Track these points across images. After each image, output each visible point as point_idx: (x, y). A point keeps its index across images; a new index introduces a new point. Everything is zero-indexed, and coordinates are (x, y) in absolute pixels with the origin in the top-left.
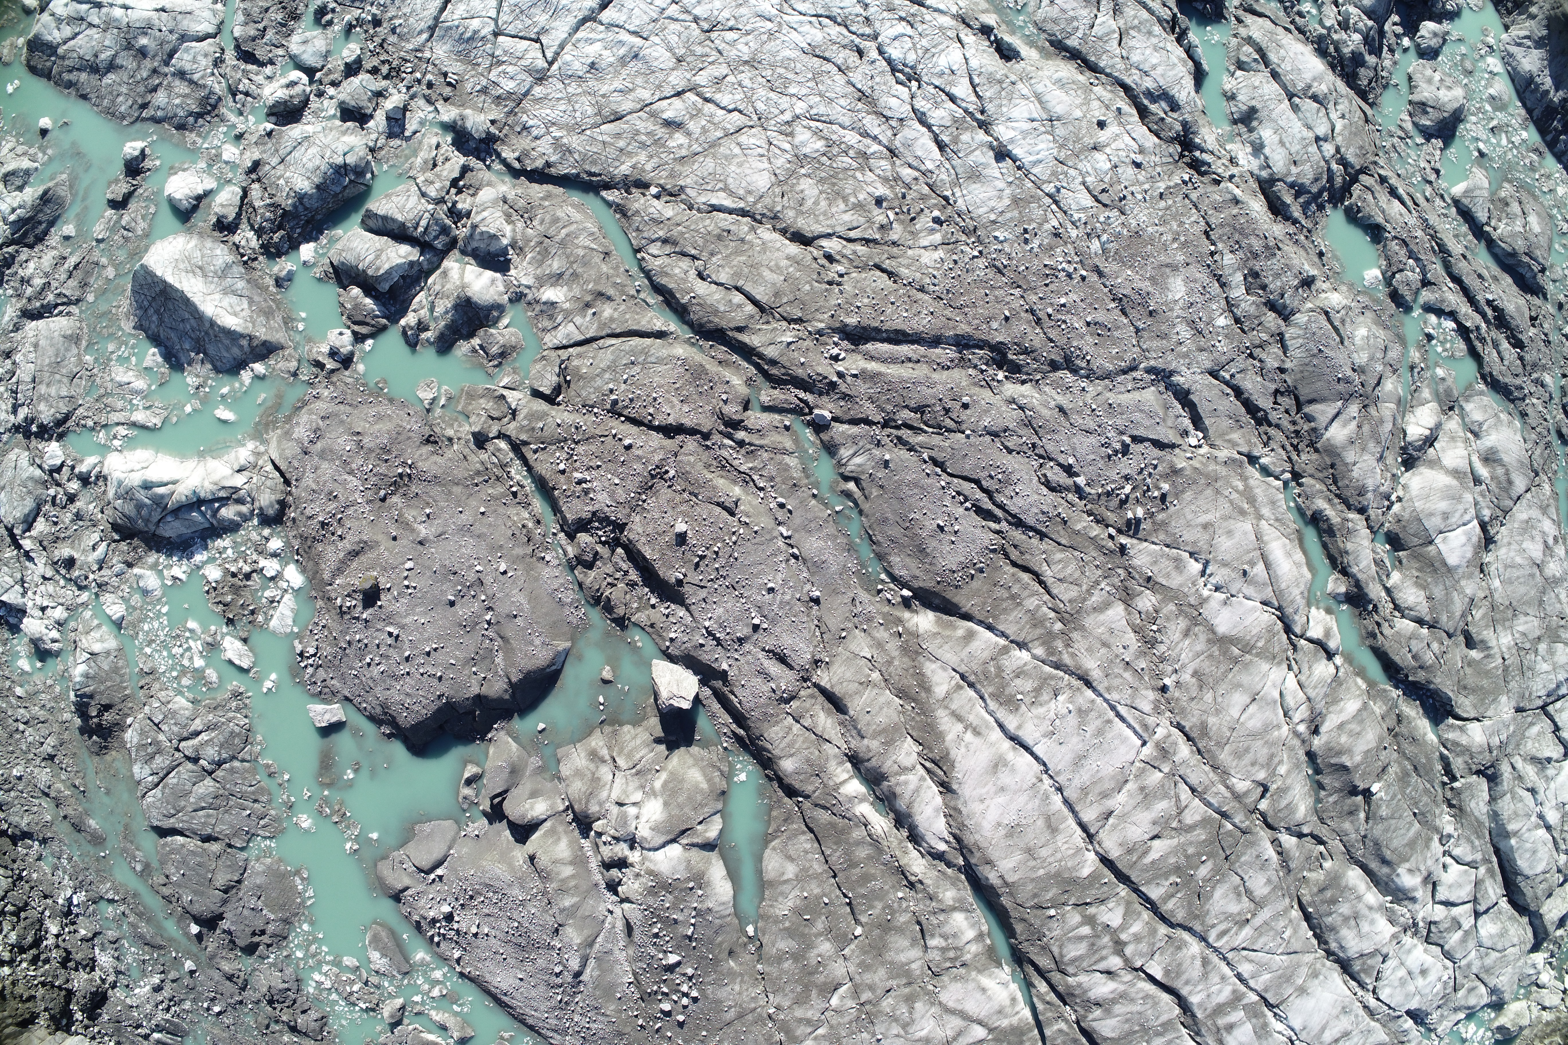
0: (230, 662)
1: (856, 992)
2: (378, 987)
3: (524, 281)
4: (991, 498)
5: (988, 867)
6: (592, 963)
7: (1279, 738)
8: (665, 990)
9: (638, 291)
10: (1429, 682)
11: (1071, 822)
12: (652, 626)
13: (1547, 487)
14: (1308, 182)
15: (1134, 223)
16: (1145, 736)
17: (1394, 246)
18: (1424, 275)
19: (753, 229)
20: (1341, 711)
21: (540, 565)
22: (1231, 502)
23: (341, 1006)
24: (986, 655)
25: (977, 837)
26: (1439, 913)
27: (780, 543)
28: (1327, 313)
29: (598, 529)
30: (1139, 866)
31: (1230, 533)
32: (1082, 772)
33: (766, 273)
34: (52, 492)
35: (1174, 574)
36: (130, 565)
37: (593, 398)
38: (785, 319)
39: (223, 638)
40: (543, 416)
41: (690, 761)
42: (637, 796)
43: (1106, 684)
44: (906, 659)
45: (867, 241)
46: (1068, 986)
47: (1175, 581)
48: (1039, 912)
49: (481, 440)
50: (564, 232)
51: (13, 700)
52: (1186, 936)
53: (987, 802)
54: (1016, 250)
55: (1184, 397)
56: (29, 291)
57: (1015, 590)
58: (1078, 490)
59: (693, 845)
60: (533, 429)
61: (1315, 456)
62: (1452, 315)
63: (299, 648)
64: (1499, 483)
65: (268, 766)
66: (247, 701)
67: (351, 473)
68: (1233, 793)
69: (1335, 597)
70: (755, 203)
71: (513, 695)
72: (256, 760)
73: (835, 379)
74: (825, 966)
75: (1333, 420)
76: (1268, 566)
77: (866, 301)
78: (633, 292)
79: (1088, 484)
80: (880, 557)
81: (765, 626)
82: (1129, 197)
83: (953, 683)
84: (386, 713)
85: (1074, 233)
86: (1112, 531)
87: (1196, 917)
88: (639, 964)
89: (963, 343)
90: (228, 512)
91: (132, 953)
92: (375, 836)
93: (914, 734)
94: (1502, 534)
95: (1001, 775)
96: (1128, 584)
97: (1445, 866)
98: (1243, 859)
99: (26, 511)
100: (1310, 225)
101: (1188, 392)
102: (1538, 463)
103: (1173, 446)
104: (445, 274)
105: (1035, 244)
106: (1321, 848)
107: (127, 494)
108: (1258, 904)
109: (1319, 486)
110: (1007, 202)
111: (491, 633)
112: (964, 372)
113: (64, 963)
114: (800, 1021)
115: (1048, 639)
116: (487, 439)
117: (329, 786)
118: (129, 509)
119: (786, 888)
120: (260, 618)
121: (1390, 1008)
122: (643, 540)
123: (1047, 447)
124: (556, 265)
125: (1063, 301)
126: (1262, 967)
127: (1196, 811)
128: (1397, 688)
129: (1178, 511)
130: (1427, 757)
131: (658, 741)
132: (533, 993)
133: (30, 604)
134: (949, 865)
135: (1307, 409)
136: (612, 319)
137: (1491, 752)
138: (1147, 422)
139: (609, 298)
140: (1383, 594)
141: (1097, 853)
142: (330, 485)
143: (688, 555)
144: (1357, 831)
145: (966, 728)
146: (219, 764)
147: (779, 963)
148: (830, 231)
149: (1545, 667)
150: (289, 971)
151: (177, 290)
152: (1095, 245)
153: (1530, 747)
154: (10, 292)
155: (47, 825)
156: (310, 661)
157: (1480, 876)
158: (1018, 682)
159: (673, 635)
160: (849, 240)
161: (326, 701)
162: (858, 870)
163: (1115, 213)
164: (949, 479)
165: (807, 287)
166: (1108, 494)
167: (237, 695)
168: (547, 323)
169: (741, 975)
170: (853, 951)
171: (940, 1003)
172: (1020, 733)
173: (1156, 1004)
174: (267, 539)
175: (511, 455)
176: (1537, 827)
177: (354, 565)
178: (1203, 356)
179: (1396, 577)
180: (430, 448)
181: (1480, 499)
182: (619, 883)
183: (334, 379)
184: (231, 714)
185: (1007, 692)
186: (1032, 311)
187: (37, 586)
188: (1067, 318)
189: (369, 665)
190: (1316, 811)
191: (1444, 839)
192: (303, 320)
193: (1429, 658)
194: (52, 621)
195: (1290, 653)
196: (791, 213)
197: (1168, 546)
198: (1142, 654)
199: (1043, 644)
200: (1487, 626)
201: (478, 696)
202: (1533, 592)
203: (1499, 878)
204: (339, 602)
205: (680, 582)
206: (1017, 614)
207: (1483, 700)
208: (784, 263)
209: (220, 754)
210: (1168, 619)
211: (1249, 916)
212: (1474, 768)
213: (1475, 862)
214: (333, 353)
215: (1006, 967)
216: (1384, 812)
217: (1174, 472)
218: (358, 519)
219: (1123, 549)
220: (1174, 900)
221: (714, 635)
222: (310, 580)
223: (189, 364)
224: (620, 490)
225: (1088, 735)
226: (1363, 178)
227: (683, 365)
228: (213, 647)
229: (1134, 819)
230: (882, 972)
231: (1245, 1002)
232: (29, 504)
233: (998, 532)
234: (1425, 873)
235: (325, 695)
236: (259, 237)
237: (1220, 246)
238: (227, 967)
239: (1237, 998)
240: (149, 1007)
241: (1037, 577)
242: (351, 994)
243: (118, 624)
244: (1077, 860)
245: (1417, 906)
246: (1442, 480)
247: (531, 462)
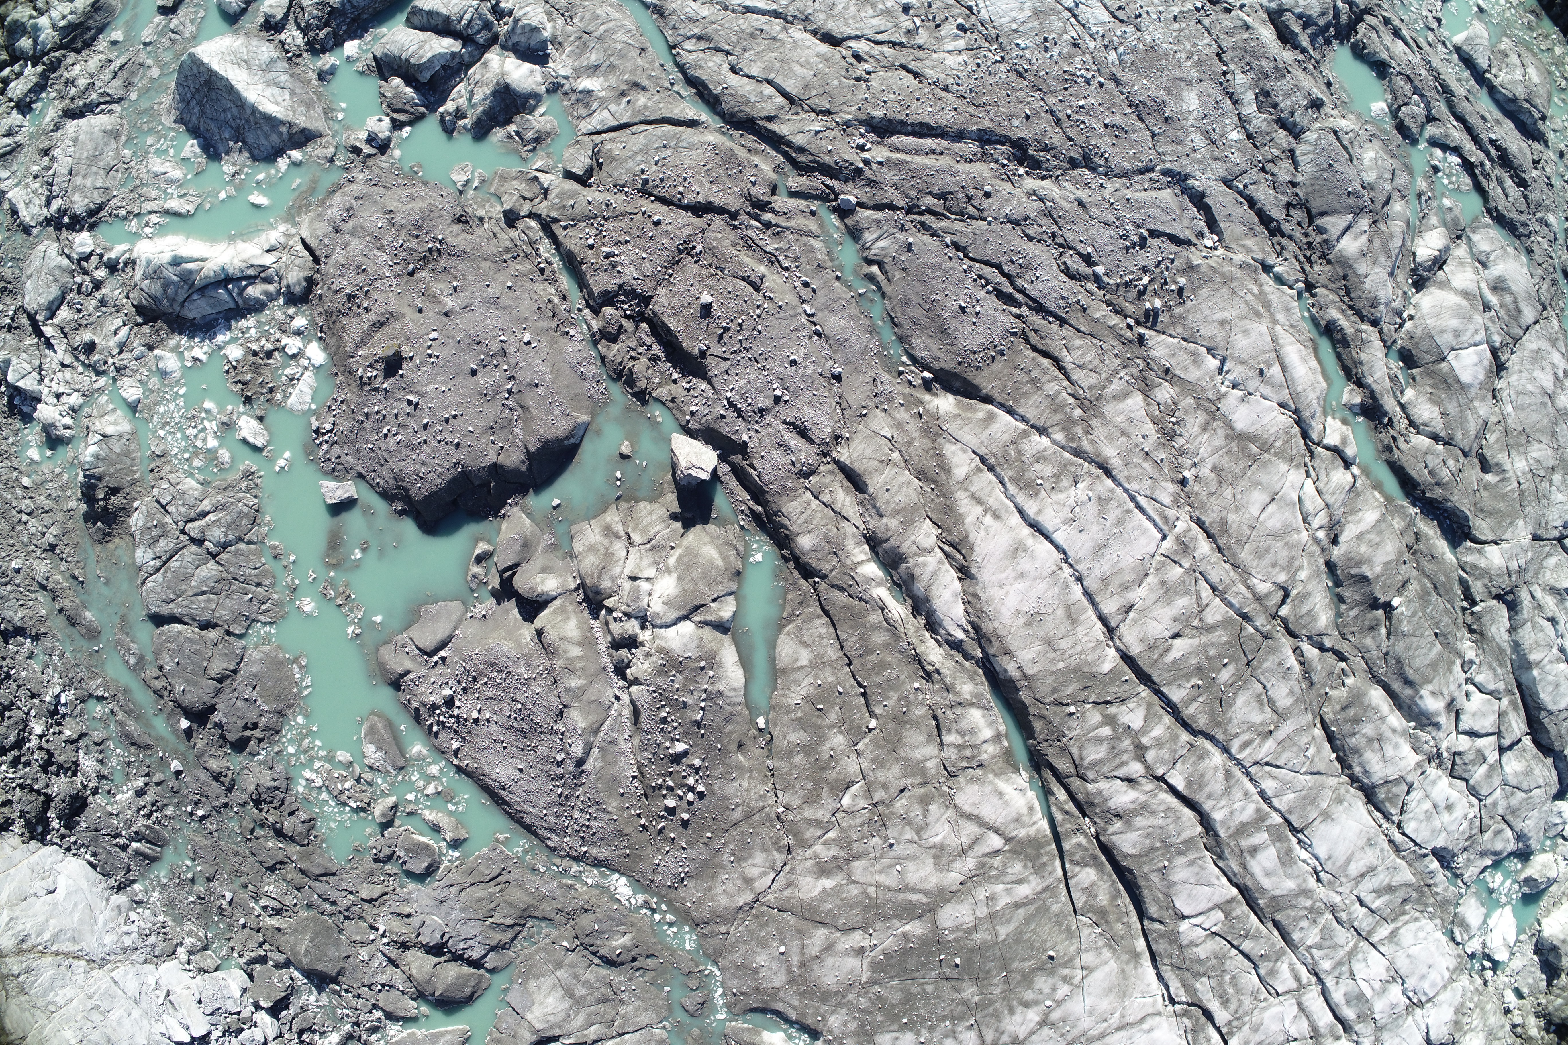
0: (245, 441)
1: (869, 792)
2: (370, 784)
3: (562, 72)
4: (1012, 283)
5: (1007, 657)
6: (595, 753)
7: (1299, 542)
8: (671, 783)
9: (672, 84)
10: (1446, 500)
11: (1091, 613)
12: (673, 400)
13: (1555, 322)
14: (1315, 15)
15: (1149, 39)
16: (1165, 528)
17: (1399, 81)
18: (1429, 111)
19: (785, 29)
20: (1359, 521)
21: (564, 340)
22: (1246, 302)
23: (331, 807)
24: (1006, 438)
25: (996, 624)
26: (1463, 743)
27: (804, 320)
28: (1335, 133)
29: (623, 302)
30: (1160, 664)
31: (1246, 332)
32: (1103, 561)
33: (797, 68)
34: (78, 279)
35: (1192, 367)
36: (151, 348)
37: (625, 178)
38: (813, 111)
39: (238, 418)
40: (573, 195)
41: (706, 539)
42: (651, 572)
43: (1126, 473)
44: (926, 441)
45: (894, 44)
46: (1088, 794)
47: (1193, 375)
48: (1058, 709)
49: (511, 218)
50: (602, 28)
51: (19, 491)
52: (1208, 745)
53: (1006, 588)
54: (1037, 57)
55: (1199, 200)
56: (73, 91)
57: (1035, 374)
58: (1097, 279)
59: (706, 623)
60: (564, 207)
61: (1327, 268)
62: (1457, 150)
63: (315, 424)
64: (1508, 310)
65: (274, 547)
66: (258, 481)
67: (381, 248)
68: (1254, 594)
69: (1350, 408)
70: (787, 6)
71: (530, 468)
72: (262, 542)
73: (861, 165)
74: (837, 761)
75: (1344, 233)
76: (1284, 368)
77: (892, 96)
78: (667, 85)
79: (1106, 274)
80: (902, 339)
81: (786, 398)
82: (1145, 16)
83: (973, 465)
84: (398, 487)
85: (1092, 44)
86: (1131, 321)
87: (1219, 724)
88: (645, 754)
89: (985, 138)
90: (255, 291)
91: (117, 754)
92: (378, 619)
93: (933, 516)
94: (1513, 362)
95: (1021, 561)
96: (1147, 374)
97: (1467, 695)
98: (1265, 665)
99: (51, 298)
100: (1318, 57)
101: (1203, 195)
102: (1545, 297)
103: (1189, 243)
104: (486, 64)
105: (1055, 51)
106: (1343, 665)
107: (155, 273)
108: (1282, 716)
109: (1332, 297)
110: (1028, 13)
111: (511, 403)
112: (985, 166)
113: (45, 768)
114: (810, 822)
115: (1068, 424)
116: (518, 217)
117: (335, 567)
118: (155, 288)
119: (799, 675)
120: (279, 396)
121: (1416, 844)
122: (668, 312)
123: (1067, 236)
124: (593, 58)
125: (1081, 103)
126: (1287, 785)
127: (1216, 611)
128: (1415, 506)
129: (1195, 306)
130: (1447, 576)
131: (674, 517)
132: (532, 787)
133: (46, 391)
134: (967, 656)
135: (1319, 222)
136: (646, 107)
137: (1510, 576)
138: (1164, 218)
139: (644, 89)
140: (1398, 409)
141: (1118, 649)
142: (360, 259)
143: (713, 327)
144: (1379, 647)
145: (986, 511)
146: (224, 546)
147: (790, 758)
148: (858, 33)
149: (1560, 497)
150: (279, 768)
151: (222, 78)
152: (1112, 56)
153: (1548, 577)
154: (54, 94)
155: (41, 620)
156: (326, 437)
157: (1503, 707)
158: (1037, 466)
159: (694, 409)
160: (877, 43)
161: (338, 479)
162: (874, 657)
163: (1131, 29)
164: (971, 263)
165: (836, 82)
166: (1127, 285)
167: (249, 475)
168: (582, 111)
169: (750, 770)
170: (867, 745)
171: (956, 806)
172: (1040, 519)
173: (1178, 818)
174: (292, 318)
175: (541, 234)
176: (1558, 660)
177: (379, 335)
178: (1217, 165)
179: (1409, 394)
180: (460, 226)
181: (1490, 324)
182: (628, 666)
183: (370, 163)
184: (241, 495)
185: (1026, 477)
186: (1052, 112)
187: (54, 373)
188: (1086, 119)
189: (386, 436)
190: (1337, 626)
191: (1466, 665)
192: (343, 110)
193: (1445, 475)
194: (66, 407)
195: (1307, 459)
196: (822, 16)
197: (1185, 340)
198: (1161, 445)
199: (1063, 429)
200: (1501, 450)
201: (495, 466)
202: (1545, 421)
203: (1522, 712)
204: (360, 372)
205: (703, 354)
206: (1036, 398)
207: (1500, 523)
208: (814, 60)
209: (226, 535)
210: (1186, 412)
211: (1272, 727)
212: (1494, 591)
213: (1498, 691)
214: (371, 139)
215: (1023, 773)
216: (1405, 627)
217: (1191, 268)
218: (384, 291)
219: (1141, 339)
220: (1195, 705)
221: (735, 406)
222: (331, 357)
223: (227, 154)
224: (647, 264)
225: (1108, 524)
226: (1367, 17)
227: (714, 149)
228: (228, 426)
229: (1155, 614)
230: (896, 769)
231: (1269, 822)
232: (54, 292)
233: (1018, 316)
234: (1448, 699)
235: (337, 472)
236: (305, 35)
237: (1232, 67)
238: (214, 765)
239: (1260, 818)
240: (129, 813)
241: (1057, 362)
242: (342, 792)
243: (133, 407)
244: (1098, 653)
245: (1441, 735)
246: (1453, 299)
247: (561, 238)
